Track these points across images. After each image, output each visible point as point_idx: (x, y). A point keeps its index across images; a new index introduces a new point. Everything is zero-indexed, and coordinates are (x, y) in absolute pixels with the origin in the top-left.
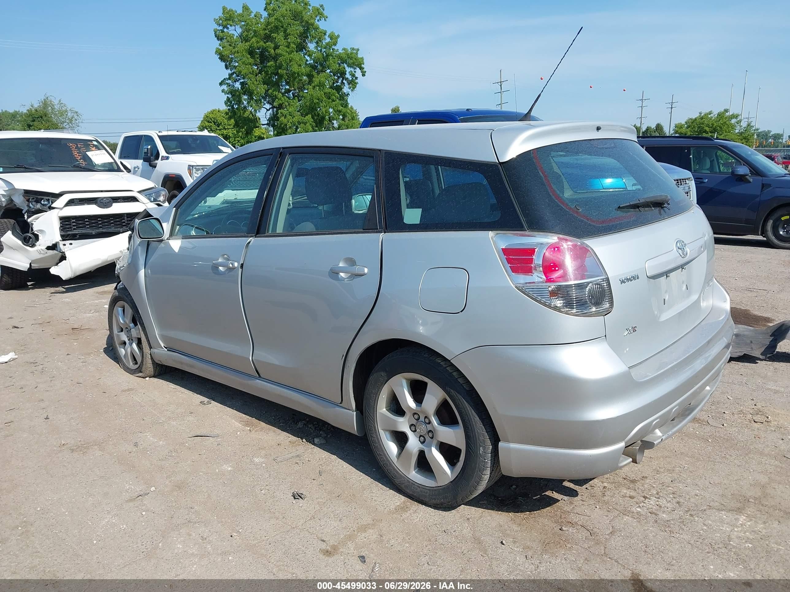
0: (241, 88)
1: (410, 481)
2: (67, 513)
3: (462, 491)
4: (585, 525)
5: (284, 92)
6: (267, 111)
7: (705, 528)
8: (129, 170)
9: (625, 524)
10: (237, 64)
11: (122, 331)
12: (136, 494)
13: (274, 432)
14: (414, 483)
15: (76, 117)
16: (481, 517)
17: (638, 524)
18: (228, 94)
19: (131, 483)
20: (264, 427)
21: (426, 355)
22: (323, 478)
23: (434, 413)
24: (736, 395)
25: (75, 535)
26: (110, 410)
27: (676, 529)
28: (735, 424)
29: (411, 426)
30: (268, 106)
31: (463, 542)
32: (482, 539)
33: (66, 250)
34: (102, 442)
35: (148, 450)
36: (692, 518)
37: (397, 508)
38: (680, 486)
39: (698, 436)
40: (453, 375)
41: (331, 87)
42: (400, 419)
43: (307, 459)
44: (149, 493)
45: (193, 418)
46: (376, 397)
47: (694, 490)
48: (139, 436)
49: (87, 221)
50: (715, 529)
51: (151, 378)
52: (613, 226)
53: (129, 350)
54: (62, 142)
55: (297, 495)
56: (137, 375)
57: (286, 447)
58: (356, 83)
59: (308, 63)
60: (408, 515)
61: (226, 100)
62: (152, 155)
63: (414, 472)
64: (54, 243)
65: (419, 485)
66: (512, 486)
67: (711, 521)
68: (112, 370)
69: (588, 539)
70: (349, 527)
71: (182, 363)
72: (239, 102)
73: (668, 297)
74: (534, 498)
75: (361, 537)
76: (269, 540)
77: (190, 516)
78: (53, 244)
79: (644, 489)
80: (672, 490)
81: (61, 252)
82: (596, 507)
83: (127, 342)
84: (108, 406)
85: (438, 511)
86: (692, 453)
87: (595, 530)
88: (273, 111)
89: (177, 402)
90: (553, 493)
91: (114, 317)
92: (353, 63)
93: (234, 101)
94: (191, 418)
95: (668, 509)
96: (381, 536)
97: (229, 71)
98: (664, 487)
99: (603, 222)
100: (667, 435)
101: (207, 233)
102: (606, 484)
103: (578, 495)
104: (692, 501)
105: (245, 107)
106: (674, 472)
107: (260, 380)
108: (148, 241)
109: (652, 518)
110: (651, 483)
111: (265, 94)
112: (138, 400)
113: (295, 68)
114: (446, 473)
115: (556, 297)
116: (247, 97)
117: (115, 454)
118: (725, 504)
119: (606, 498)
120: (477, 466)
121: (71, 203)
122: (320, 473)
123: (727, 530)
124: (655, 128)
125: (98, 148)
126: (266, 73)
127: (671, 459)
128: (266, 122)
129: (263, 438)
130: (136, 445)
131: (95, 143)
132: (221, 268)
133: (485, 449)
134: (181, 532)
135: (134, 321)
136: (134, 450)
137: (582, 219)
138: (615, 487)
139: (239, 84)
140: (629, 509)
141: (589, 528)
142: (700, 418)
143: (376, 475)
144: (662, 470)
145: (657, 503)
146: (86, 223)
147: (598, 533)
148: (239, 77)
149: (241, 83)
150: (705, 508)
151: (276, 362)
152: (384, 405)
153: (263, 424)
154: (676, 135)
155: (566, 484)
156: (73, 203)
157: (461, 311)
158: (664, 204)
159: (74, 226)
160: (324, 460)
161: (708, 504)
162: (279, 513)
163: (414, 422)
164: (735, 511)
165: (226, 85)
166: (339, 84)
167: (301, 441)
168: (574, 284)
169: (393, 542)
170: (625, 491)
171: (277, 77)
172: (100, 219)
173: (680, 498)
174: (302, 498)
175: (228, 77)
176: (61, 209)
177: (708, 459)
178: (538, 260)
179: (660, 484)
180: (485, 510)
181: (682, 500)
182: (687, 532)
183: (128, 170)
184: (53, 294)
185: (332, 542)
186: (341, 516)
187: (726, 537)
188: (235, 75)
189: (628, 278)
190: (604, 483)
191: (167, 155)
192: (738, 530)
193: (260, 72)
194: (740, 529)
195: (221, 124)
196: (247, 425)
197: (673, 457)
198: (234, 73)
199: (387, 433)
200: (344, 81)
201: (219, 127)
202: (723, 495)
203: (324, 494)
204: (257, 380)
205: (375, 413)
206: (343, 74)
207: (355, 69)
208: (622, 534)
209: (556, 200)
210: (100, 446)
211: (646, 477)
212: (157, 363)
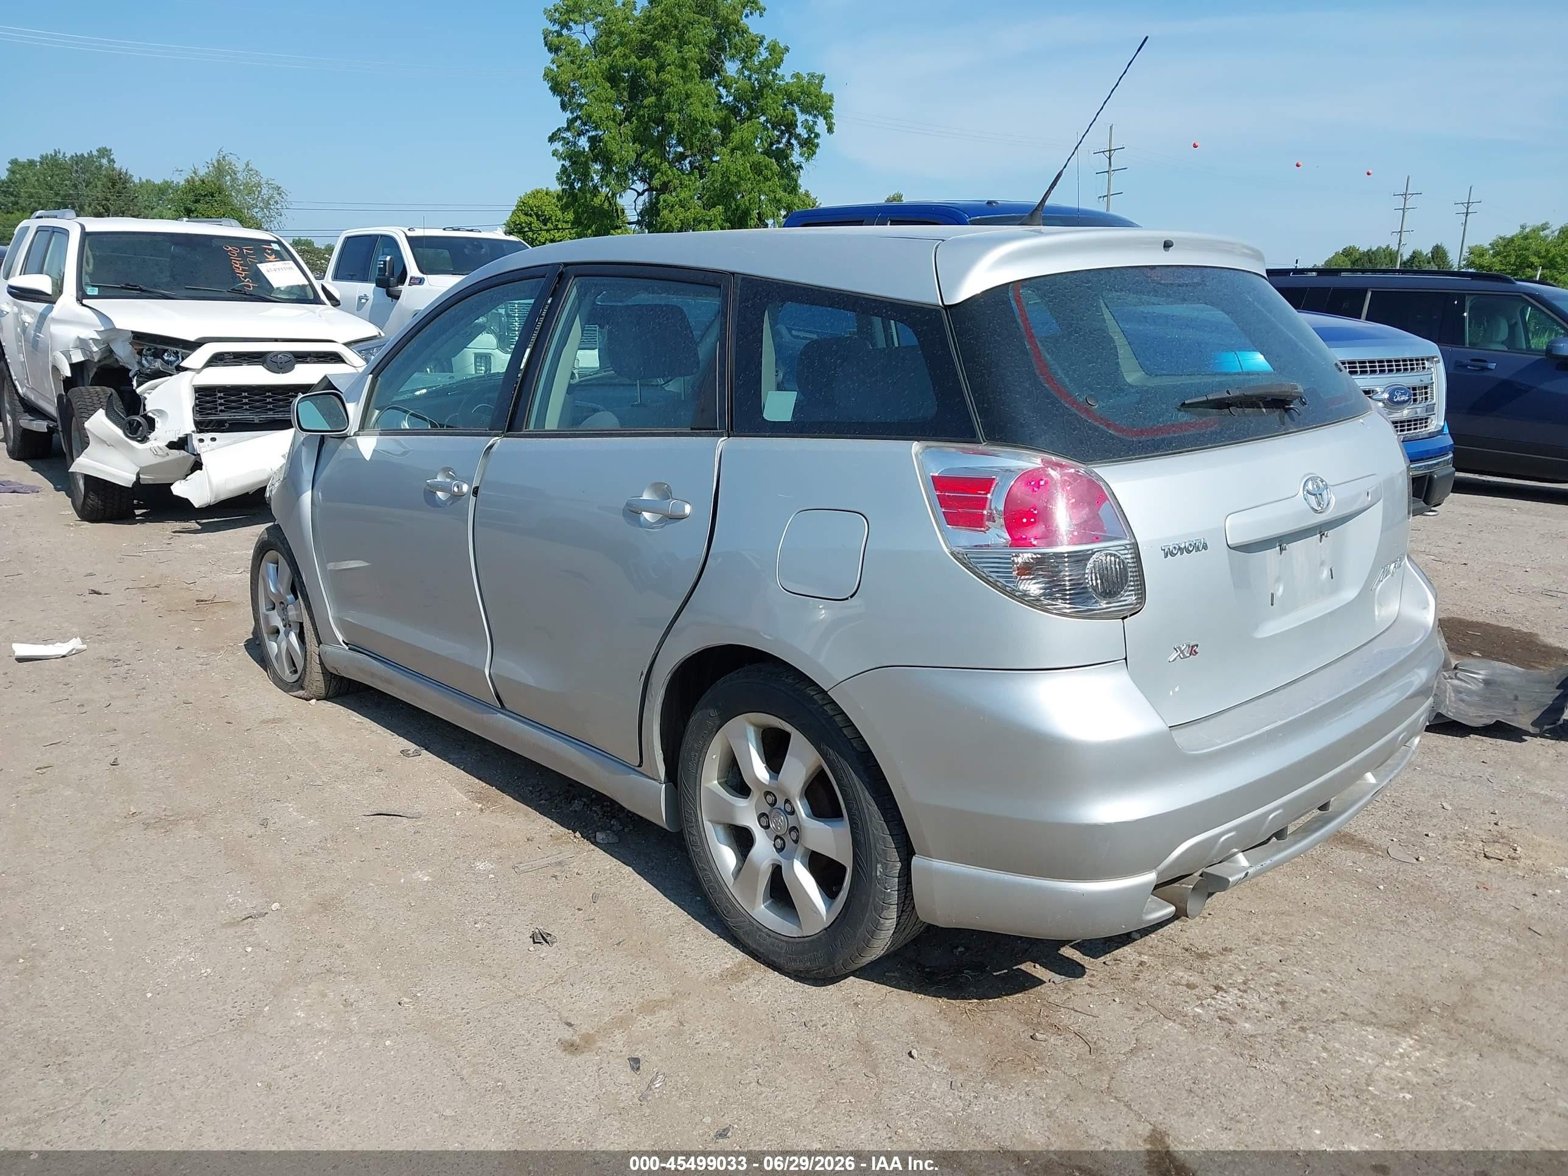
0: (590, 147)
1: (755, 922)
2: (110, 940)
3: (842, 948)
4: (1083, 1031)
5: (673, 158)
6: (638, 196)
7: (1324, 1055)
8: (337, 301)
9: (1165, 1036)
10: (584, 101)
11: (274, 609)
12: (245, 914)
13: (526, 815)
14: (759, 928)
15: (277, 197)
16: (882, 1001)
17: (1190, 1038)
18: (564, 159)
19: (239, 892)
20: (509, 805)
21: (790, 681)
22: (597, 908)
23: (801, 793)
24: (1461, 802)
25: (116, 980)
26: (233, 756)
27: (1264, 1053)
28: (1444, 860)
29: (762, 816)
30: (640, 186)
31: (836, 1046)
32: (874, 1043)
33: (203, 450)
34: (204, 813)
35: (285, 833)
36: (1302, 1035)
37: (725, 974)
38: (1295, 971)
39: (1361, 876)
40: (834, 720)
41: (767, 153)
42: (741, 803)
43: (576, 870)
44: (267, 913)
45: (380, 781)
46: (700, 757)
47: (1321, 980)
48: (273, 808)
49: (246, 397)
50: (1344, 1058)
51: (320, 702)
52: (1163, 440)
53: (284, 645)
54: (215, 242)
55: (539, 936)
56: (295, 694)
57: (541, 846)
58: (817, 146)
59: (723, 101)
60: (741, 988)
61: (559, 171)
62: (392, 275)
63: (763, 906)
64: (181, 435)
65: (769, 932)
66: (957, 947)
67: (1340, 1043)
68: (253, 682)
69: (1082, 1059)
70: (624, 1003)
71: (373, 675)
72: (585, 176)
73: (1284, 590)
74: (995, 974)
75: (642, 1024)
76: (468, 1015)
77: (332, 961)
78: (179, 438)
79: (1219, 972)
80: (1277, 978)
81: (195, 455)
82: (1114, 1000)
83: (282, 629)
84: (231, 748)
85: (801, 984)
86: (1338, 909)
87: (1101, 1043)
88: (650, 195)
89: (358, 748)
90: (1034, 967)
91: (260, 580)
92: (812, 105)
93: (575, 175)
94: (376, 781)
95: (1257, 1014)
96: (682, 1024)
97: (569, 115)
98: (1262, 970)
99: (1141, 432)
100: (1259, 867)
101: (433, 425)
102: (1146, 957)
103: (1084, 975)
104: (1310, 1002)
105: (595, 187)
106: (1291, 943)
107: (502, 713)
108: (323, 436)
109: (1220, 1028)
110: (1236, 962)
111: (635, 162)
112: (288, 741)
113: (696, 110)
114: (816, 910)
115: (1032, 577)
116: (600, 168)
117: (222, 838)
118: (1378, 1012)
119: (1138, 985)
120: (871, 900)
121: (218, 360)
122: (595, 898)
123: (1369, 1064)
124: (1430, 255)
125: (280, 257)
126: (640, 119)
127: (1292, 918)
128: (635, 219)
129: (501, 825)
130: (264, 824)
131: (276, 247)
132: (439, 494)
133: (886, 868)
134: (309, 990)
135: (293, 591)
136: (259, 833)
137: (1096, 424)
138: (1163, 964)
139: (586, 139)
140: (1180, 1009)
141: (1090, 1040)
142: (1375, 843)
143: (700, 909)
144: (1266, 938)
145: (1240, 1001)
146: (244, 401)
147: (1105, 1050)
148: (586, 125)
149: (589, 137)
150: (1335, 1017)
151: (531, 682)
152: (715, 774)
153: (509, 799)
154: (1470, 270)
155: (1067, 952)
156: (221, 360)
157: (852, 596)
158: (1291, 402)
159: (221, 404)
160: (608, 875)
161: (1343, 1010)
162: (499, 968)
163: (766, 809)
164: (1397, 1028)
165: (561, 143)
166: (781, 146)
167: (572, 836)
168: (1068, 553)
169: (701, 1036)
170: (1181, 974)
171: (660, 128)
172: (270, 394)
173: (1289, 993)
174: (548, 943)
175: (565, 126)
176: (199, 371)
177: (1367, 923)
178: (996, 502)
179: (1255, 964)
180: (892, 989)
181: (1290, 998)
182: (1285, 1060)
183: (335, 302)
184: (177, 534)
185: (585, 1028)
186: (614, 981)
187: (1362, 1076)
188: (579, 122)
189: (1183, 546)
190: (1143, 956)
191: (420, 275)
192: (1392, 1064)
193: (628, 118)
194: (1396, 1063)
195: (550, 218)
196: (479, 799)
197: (1296, 914)
198: (578, 117)
199: (720, 828)
200: (793, 141)
201: (546, 225)
202: (1379, 994)
203: (592, 937)
204: (499, 714)
205: (698, 787)
206: (791, 126)
207: (815, 116)
208: (1153, 1055)
209: (1046, 385)
210: (199, 821)
211: (1231, 950)
212: (332, 673)
